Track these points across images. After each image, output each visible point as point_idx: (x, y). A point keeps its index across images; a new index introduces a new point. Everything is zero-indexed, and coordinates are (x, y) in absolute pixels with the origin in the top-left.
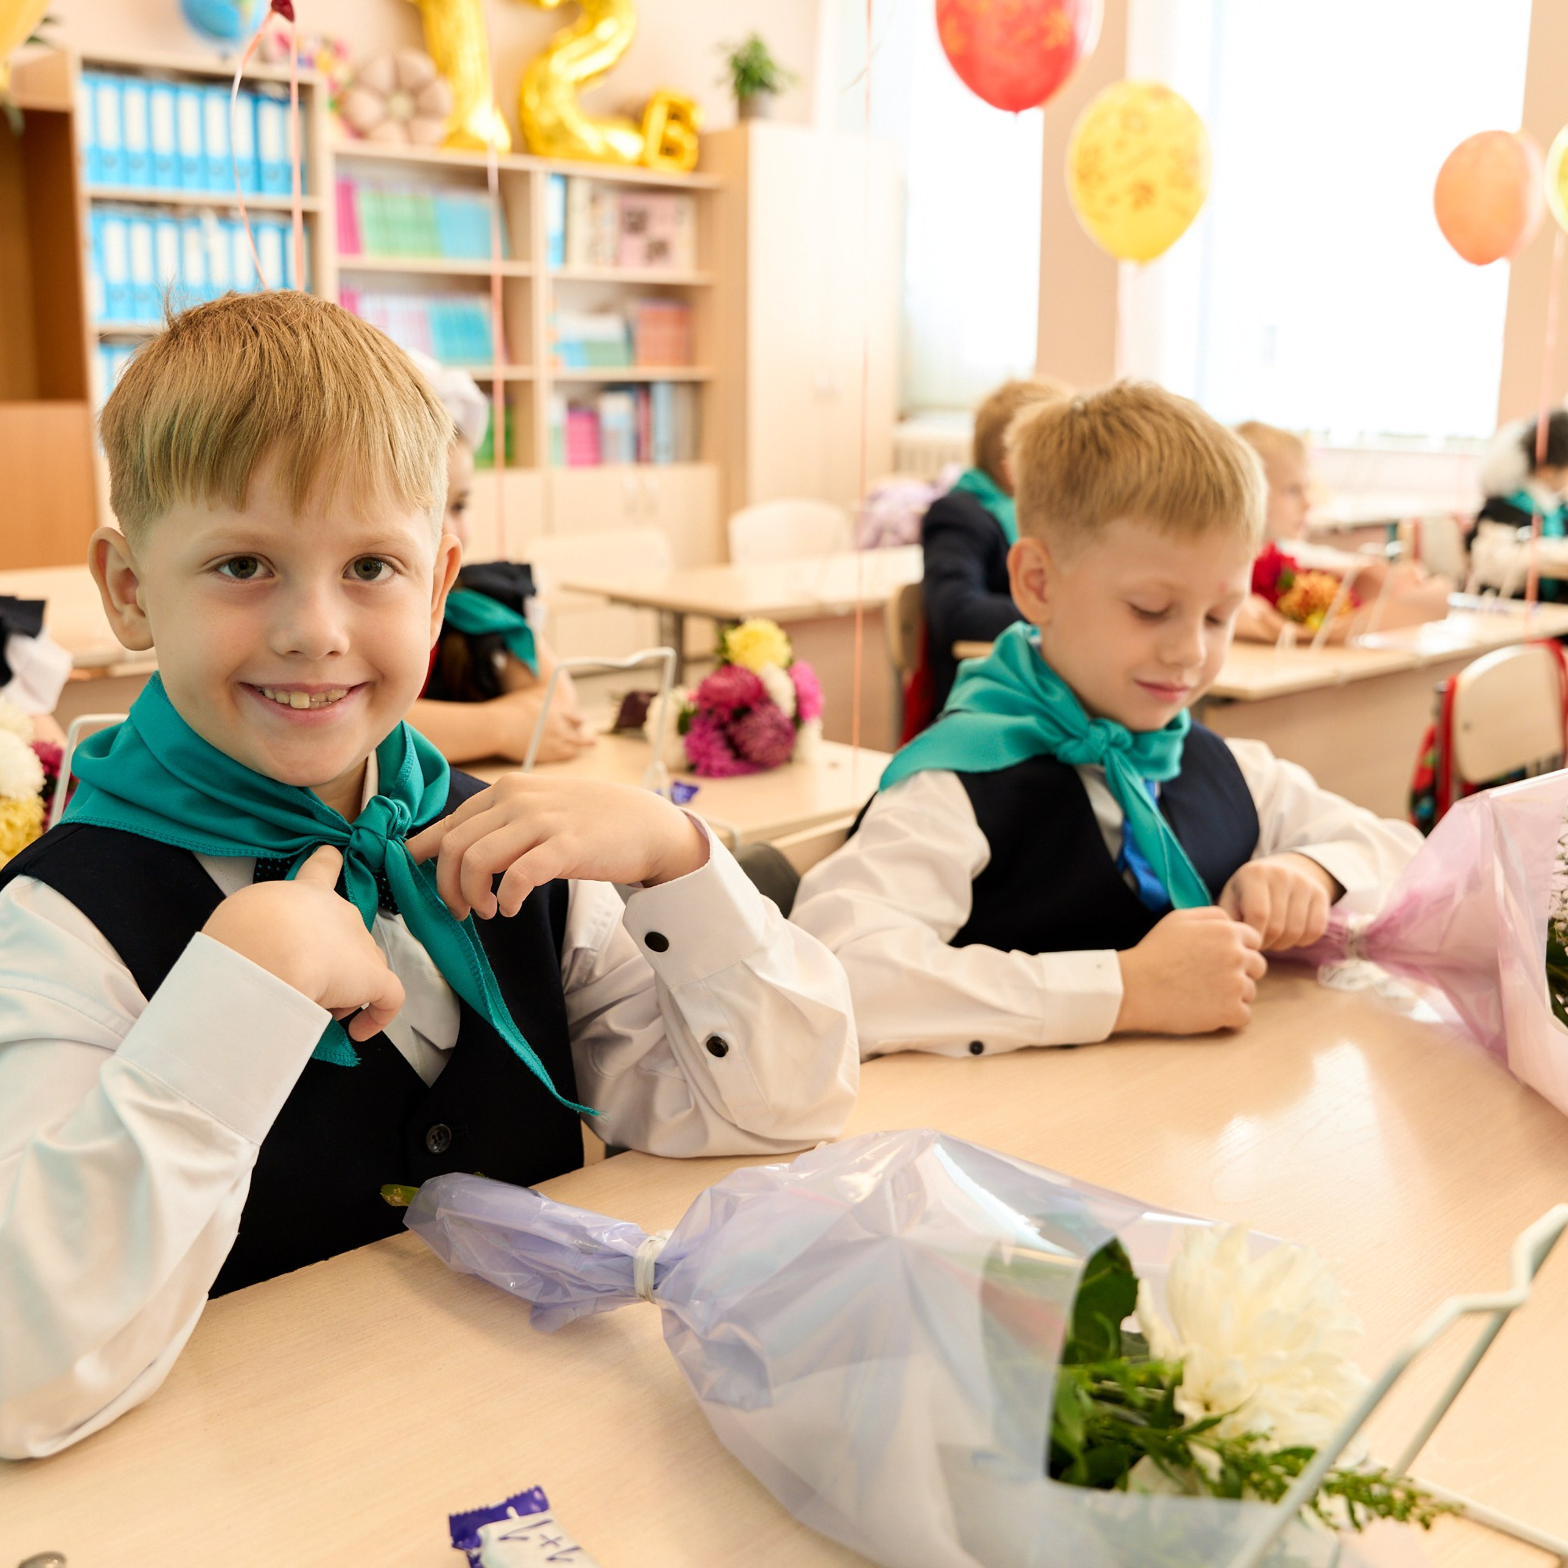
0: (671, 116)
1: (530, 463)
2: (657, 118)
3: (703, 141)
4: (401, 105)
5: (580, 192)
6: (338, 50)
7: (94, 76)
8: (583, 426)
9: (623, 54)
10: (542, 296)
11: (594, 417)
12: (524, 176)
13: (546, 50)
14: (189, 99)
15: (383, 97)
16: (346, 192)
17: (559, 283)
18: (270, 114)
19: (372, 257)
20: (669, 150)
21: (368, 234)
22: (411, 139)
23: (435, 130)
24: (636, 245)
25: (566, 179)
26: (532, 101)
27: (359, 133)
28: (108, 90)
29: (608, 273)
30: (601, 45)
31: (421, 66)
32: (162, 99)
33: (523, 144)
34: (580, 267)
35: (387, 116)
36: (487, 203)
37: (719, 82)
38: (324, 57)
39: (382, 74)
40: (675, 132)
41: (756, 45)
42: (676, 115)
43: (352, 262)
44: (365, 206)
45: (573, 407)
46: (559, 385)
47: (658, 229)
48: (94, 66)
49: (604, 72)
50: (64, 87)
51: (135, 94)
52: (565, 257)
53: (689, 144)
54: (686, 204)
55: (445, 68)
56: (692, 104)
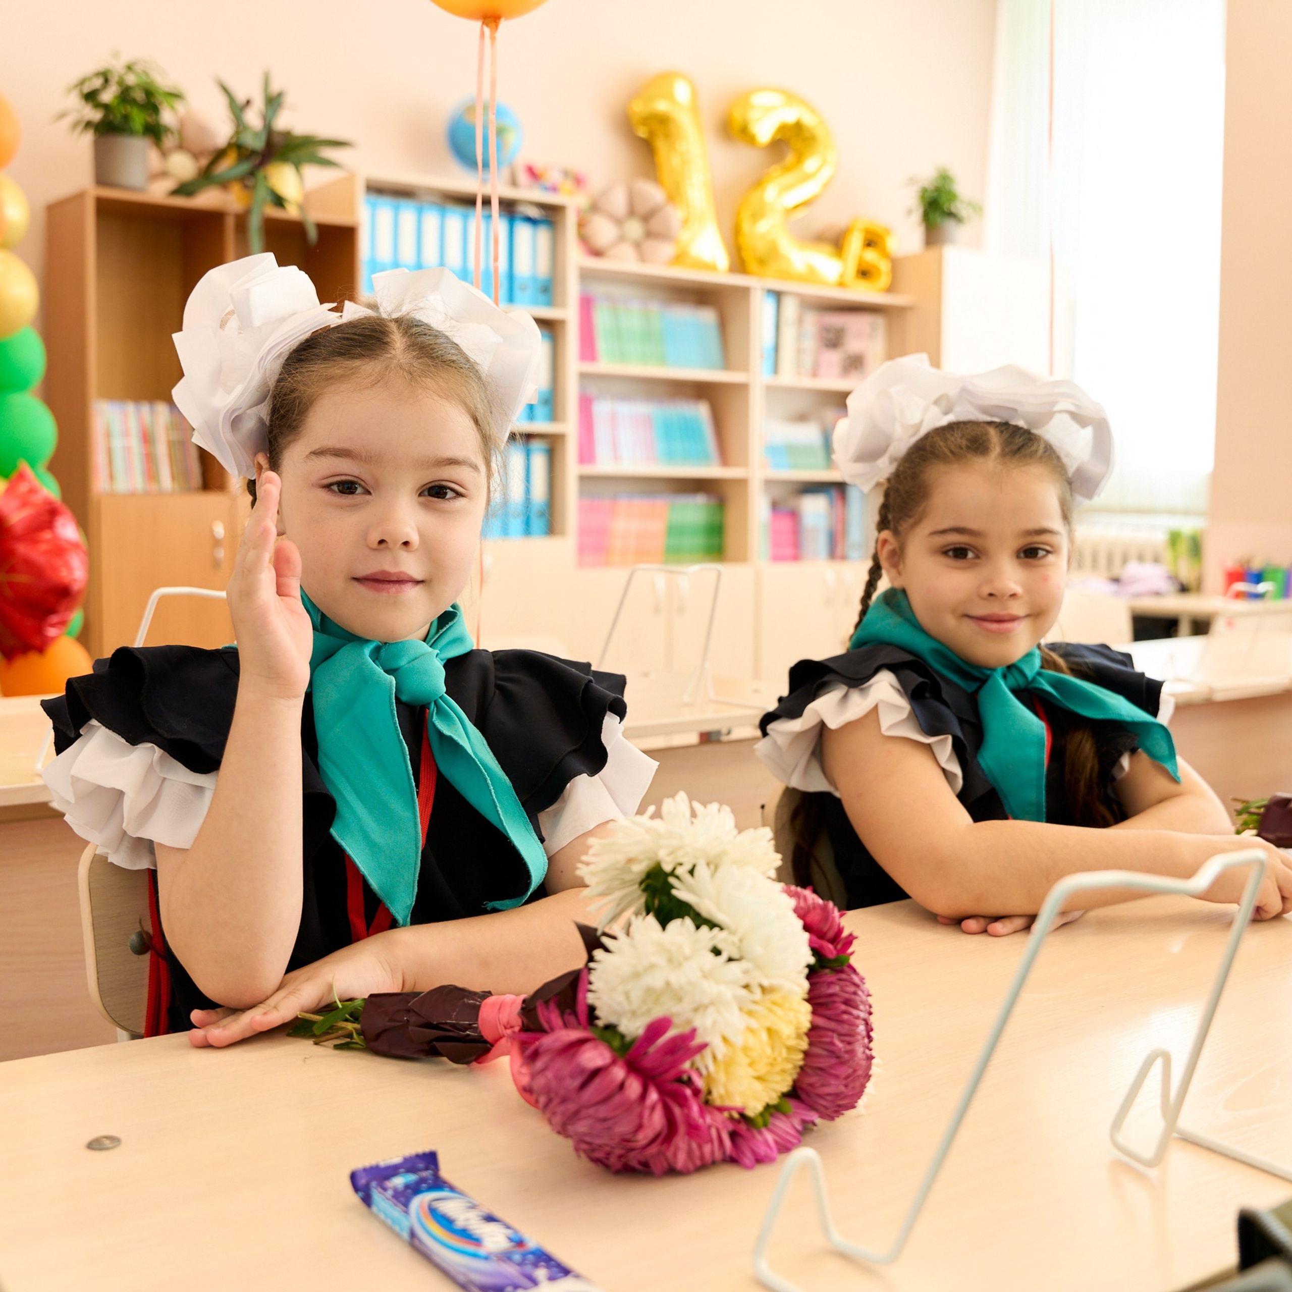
0: (867, 242)
1: (742, 557)
2: (855, 243)
3: (896, 264)
4: (635, 228)
5: (790, 307)
6: (578, 181)
7: (374, 198)
8: (785, 524)
9: (826, 185)
10: (757, 402)
11: (795, 516)
12: (743, 292)
13: (758, 183)
14: (454, 219)
15: (619, 222)
16: (586, 304)
17: (771, 390)
18: (524, 231)
19: (604, 365)
20: (864, 273)
21: (602, 345)
22: (642, 258)
23: (666, 250)
24: (834, 358)
25: (778, 295)
26: (746, 227)
27: (597, 253)
28: (385, 210)
29: (808, 383)
30: (807, 177)
31: (654, 194)
32: (431, 219)
33: (739, 265)
34: (788, 377)
35: (621, 239)
36: (707, 317)
37: (909, 212)
38: (568, 185)
39: (618, 201)
40: (871, 256)
41: (945, 178)
42: (871, 242)
43: (589, 367)
44: (602, 318)
45: (775, 506)
46: (769, 483)
47: (853, 345)
48: (377, 189)
49: (806, 204)
50: (351, 208)
51: (408, 213)
52: (776, 369)
53: (884, 267)
54: (879, 321)
55: (674, 196)
56: (888, 231)
